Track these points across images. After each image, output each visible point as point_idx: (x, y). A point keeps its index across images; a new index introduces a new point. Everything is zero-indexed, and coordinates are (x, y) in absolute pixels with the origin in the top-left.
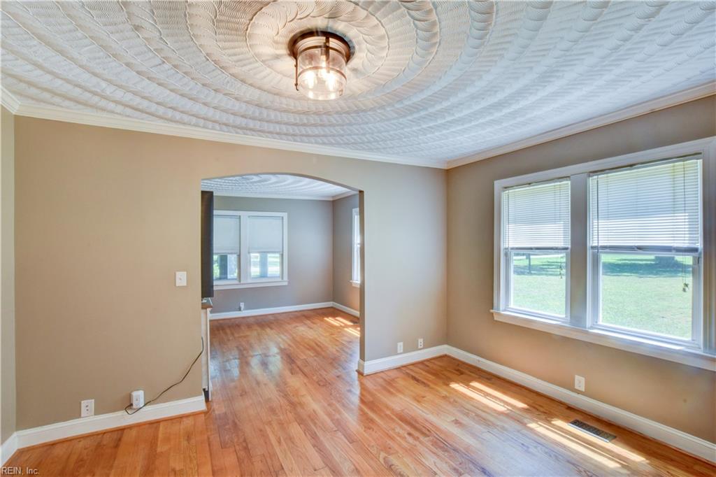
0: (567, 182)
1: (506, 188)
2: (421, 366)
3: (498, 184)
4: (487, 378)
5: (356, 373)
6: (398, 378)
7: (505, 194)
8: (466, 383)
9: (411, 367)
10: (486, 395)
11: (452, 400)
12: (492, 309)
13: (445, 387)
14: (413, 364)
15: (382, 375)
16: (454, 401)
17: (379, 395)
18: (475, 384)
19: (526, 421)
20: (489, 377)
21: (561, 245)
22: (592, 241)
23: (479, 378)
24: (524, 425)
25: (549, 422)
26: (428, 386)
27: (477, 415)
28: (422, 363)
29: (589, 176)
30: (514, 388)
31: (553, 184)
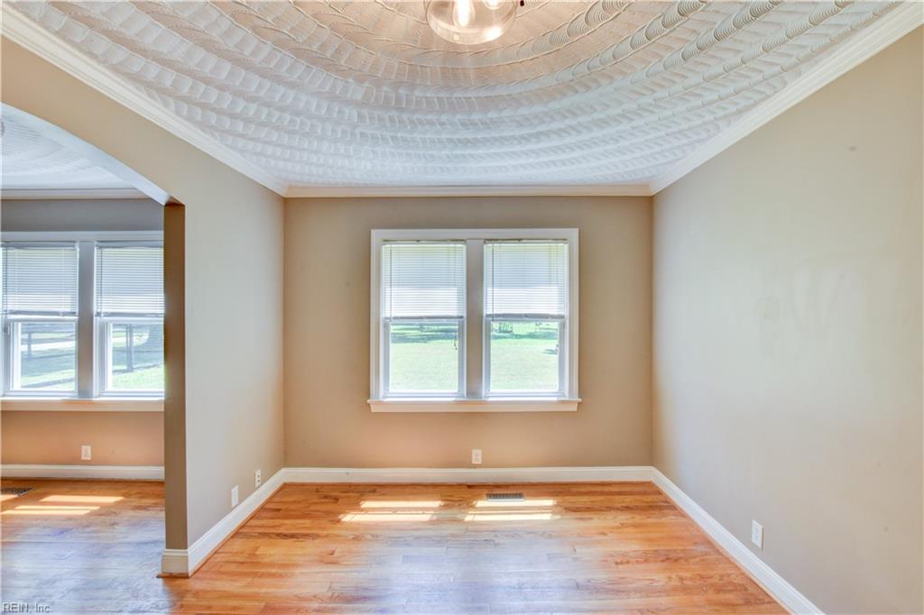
0: (461, 245)
1: (386, 241)
2: (264, 514)
3: (376, 235)
4: (370, 492)
5: (160, 581)
6: (257, 548)
7: (386, 248)
8: (355, 506)
9: (253, 522)
10: (395, 510)
11: (369, 537)
12: (369, 398)
13: (338, 525)
14: (253, 517)
15: (219, 558)
16: (372, 536)
17: (263, 590)
18: (366, 504)
19: (459, 516)
20: (371, 489)
21: (454, 313)
22: (488, 310)
23: (362, 495)
24: (461, 521)
25: (473, 507)
26: (318, 536)
27: (416, 538)
28: (262, 509)
29: (485, 243)
30: (408, 490)
31: (447, 245)
